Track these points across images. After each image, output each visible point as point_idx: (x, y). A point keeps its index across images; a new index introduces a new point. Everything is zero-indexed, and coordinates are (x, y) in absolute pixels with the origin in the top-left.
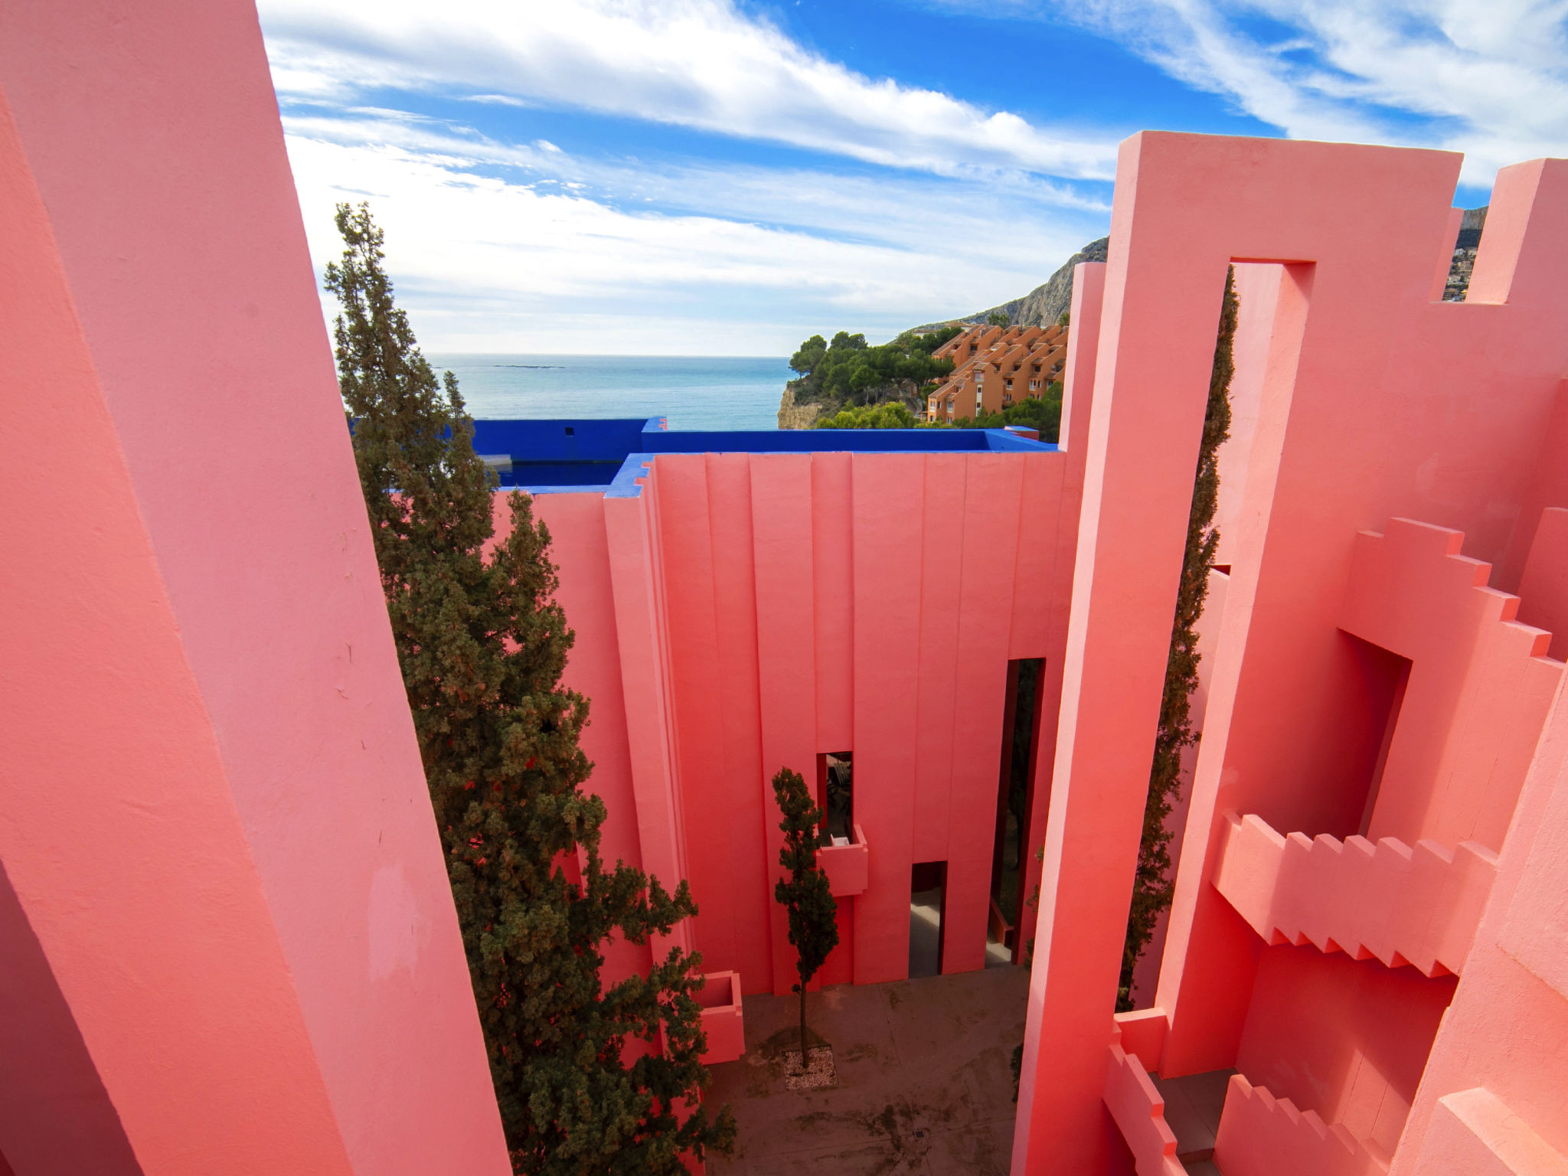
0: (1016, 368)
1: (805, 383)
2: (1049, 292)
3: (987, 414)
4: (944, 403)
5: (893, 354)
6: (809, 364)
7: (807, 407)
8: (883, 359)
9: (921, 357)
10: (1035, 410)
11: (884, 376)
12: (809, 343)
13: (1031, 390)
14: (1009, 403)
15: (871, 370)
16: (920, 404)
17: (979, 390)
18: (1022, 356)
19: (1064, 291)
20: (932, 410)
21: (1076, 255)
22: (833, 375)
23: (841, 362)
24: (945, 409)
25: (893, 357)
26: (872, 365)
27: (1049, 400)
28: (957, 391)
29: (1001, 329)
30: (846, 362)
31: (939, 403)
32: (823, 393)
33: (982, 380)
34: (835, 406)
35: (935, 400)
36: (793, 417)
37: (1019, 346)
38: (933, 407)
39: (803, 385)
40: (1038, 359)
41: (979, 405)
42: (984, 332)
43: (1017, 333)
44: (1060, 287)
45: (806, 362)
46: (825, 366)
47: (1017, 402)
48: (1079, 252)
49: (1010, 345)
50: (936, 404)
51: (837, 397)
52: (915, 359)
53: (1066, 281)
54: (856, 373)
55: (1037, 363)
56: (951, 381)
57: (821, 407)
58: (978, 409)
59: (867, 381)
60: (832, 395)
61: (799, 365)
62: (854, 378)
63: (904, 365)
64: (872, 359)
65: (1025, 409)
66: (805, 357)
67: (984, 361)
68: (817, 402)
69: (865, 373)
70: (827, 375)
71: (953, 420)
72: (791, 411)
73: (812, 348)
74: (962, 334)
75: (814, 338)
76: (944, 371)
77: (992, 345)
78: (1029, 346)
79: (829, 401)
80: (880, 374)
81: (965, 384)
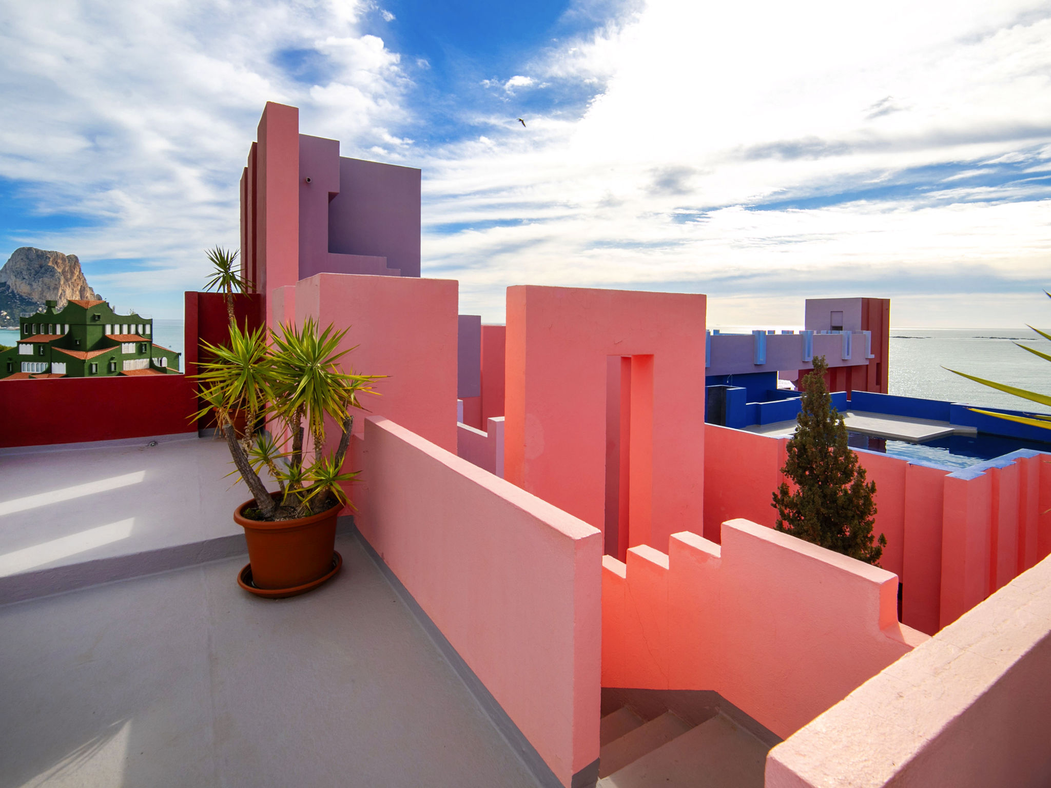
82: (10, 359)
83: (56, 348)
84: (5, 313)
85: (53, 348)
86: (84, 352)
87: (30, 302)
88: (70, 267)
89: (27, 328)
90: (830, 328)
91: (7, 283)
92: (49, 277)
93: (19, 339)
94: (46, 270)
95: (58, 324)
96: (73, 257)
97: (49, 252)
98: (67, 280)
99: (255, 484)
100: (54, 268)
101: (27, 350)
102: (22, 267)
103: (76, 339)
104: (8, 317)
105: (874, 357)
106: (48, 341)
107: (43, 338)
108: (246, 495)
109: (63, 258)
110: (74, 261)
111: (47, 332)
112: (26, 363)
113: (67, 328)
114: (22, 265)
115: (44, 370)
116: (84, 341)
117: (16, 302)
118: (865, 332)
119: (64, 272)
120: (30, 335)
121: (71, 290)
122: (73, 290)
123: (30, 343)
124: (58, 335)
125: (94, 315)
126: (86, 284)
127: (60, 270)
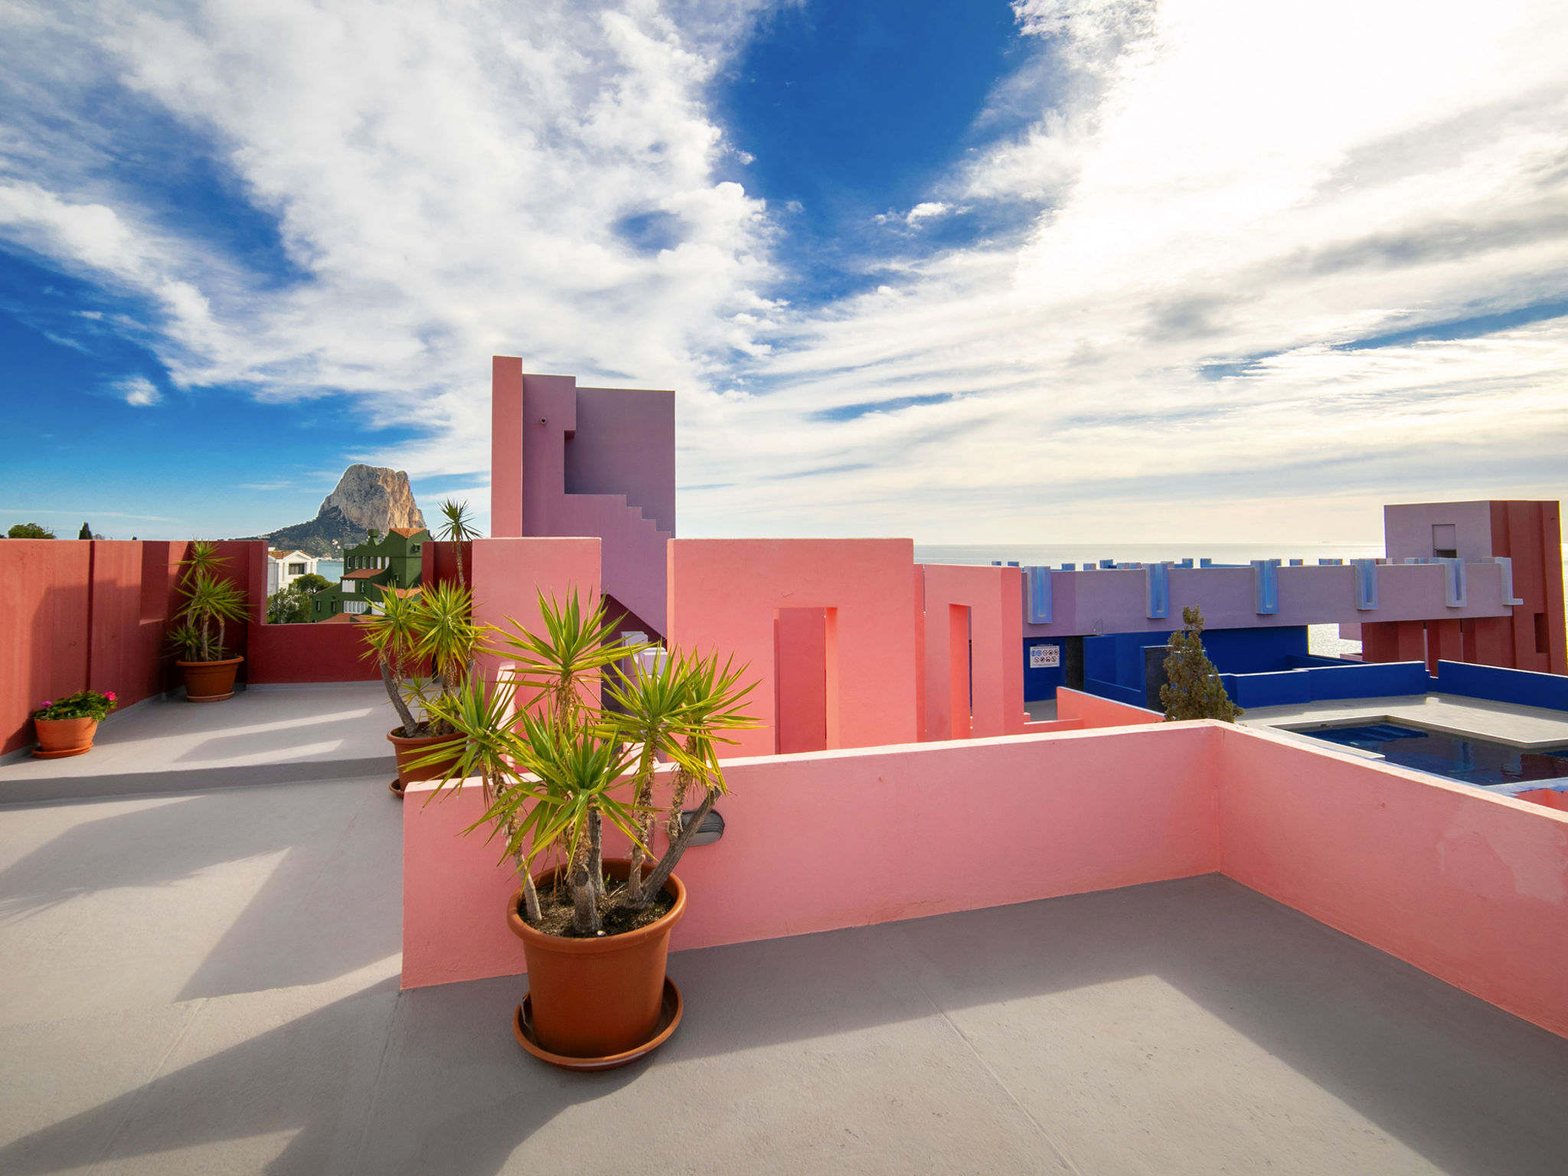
82: (334, 598)
83: (377, 585)
84: (336, 542)
85: (373, 584)
86: (403, 590)
87: (360, 529)
88: (399, 485)
89: (352, 560)
90: (1432, 553)
91: (339, 507)
92: (379, 498)
93: (343, 575)
94: (376, 491)
95: (379, 556)
96: (402, 474)
97: (379, 469)
98: (396, 501)
99: (405, 714)
100: (383, 487)
101: (349, 587)
102: (354, 488)
103: (396, 574)
104: (339, 547)
105: (1522, 603)
106: (368, 577)
107: (365, 573)
108: (399, 723)
109: (393, 475)
110: (403, 477)
111: (368, 567)
112: (348, 602)
113: (387, 560)
114: (353, 485)
115: (365, 610)
116: (403, 576)
117: (346, 529)
118: (1499, 560)
119: (393, 492)
120: (353, 570)
121: (399, 513)
122: (401, 513)
123: (352, 579)
124: (379, 570)
125: (414, 546)
126: (415, 505)
127: (389, 490)
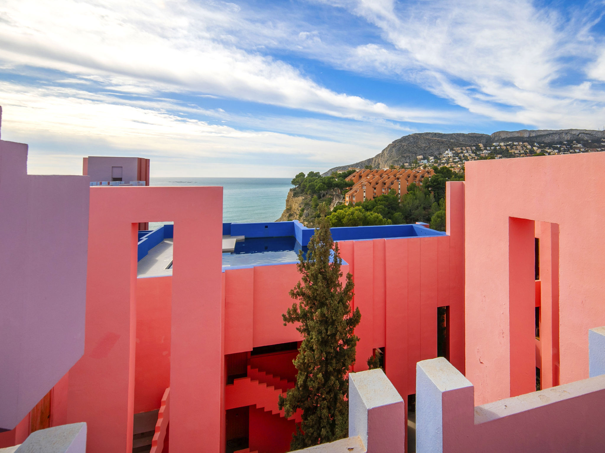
0: (377, 184)
1: (297, 189)
2: (382, 156)
3: (368, 200)
4: (352, 196)
5: (332, 179)
6: (299, 182)
7: (298, 198)
8: (328, 181)
9: (342, 180)
10: (386, 199)
11: (328, 187)
12: (298, 175)
13: (383, 191)
14: (376, 196)
15: (324, 185)
16: (342, 197)
17: (364, 192)
18: (379, 180)
19: (387, 156)
20: (347, 199)
21: (390, 144)
22: (308, 187)
23: (311, 182)
24: (352, 198)
25: (331, 180)
26: (324, 183)
27: (390, 195)
28: (356, 192)
29: (370, 170)
30: (313, 182)
31: (350, 196)
32: (304, 193)
33: (365, 188)
34: (309, 197)
35: (348, 196)
36: (292, 202)
37: (377, 176)
38: (347, 198)
39: (296, 190)
40: (385, 181)
41: (364, 197)
42: (364, 171)
43: (376, 172)
44: (385, 154)
45: (298, 182)
46: (305, 183)
47: (379, 196)
48: (391, 143)
49: (374, 176)
50: (349, 197)
51: (310, 194)
52: (340, 181)
53: (387, 152)
54: (318, 186)
55: (384, 182)
56: (353, 189)
57: (304, 198)
58: (364, 199)
59: (322, 189)
60: (308, 194)
61: (295, 183)
62: (317, 188)
63: (336, 183)
64: (323, 181)
65: (382, 199)
66: (297, 180)
67: (365, 182)
68: (302, 196)
69: (321, 186)
70: (306, 186)
71: (355, 203)
72: (292, 199)
73: (300, 177)
74: (356, 172)
75: (301, 173)
76: (351, 185)
77: (367, 176)
78: (381, 176)
79: (307, 196)
80: (327, 186)
81: (359, 190)
90: (111, 179)
118: (142, 182)
